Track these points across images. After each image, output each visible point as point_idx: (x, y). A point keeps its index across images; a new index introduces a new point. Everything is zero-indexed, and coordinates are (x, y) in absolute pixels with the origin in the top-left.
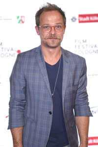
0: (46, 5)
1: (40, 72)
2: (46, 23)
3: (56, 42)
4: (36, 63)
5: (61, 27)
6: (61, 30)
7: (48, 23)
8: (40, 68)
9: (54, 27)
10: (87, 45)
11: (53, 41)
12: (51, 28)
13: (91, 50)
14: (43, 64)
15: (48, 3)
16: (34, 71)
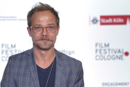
0: (38, 4)
1: (31, 76)
2: (38, 23)
3: (48, 44)
4: (27, 67)
5: (53, 28)
6: (54, 31)
7: (39, 24)
8: (30, 71)
9: (46, 28)
10: (109, 50)
11: (45, 43)
12: (43, 29)
13: (113, 56)
14: (34, 67)
15: (40, 3)
16: (25, 75)
